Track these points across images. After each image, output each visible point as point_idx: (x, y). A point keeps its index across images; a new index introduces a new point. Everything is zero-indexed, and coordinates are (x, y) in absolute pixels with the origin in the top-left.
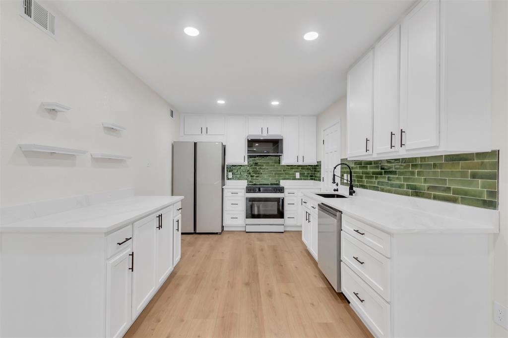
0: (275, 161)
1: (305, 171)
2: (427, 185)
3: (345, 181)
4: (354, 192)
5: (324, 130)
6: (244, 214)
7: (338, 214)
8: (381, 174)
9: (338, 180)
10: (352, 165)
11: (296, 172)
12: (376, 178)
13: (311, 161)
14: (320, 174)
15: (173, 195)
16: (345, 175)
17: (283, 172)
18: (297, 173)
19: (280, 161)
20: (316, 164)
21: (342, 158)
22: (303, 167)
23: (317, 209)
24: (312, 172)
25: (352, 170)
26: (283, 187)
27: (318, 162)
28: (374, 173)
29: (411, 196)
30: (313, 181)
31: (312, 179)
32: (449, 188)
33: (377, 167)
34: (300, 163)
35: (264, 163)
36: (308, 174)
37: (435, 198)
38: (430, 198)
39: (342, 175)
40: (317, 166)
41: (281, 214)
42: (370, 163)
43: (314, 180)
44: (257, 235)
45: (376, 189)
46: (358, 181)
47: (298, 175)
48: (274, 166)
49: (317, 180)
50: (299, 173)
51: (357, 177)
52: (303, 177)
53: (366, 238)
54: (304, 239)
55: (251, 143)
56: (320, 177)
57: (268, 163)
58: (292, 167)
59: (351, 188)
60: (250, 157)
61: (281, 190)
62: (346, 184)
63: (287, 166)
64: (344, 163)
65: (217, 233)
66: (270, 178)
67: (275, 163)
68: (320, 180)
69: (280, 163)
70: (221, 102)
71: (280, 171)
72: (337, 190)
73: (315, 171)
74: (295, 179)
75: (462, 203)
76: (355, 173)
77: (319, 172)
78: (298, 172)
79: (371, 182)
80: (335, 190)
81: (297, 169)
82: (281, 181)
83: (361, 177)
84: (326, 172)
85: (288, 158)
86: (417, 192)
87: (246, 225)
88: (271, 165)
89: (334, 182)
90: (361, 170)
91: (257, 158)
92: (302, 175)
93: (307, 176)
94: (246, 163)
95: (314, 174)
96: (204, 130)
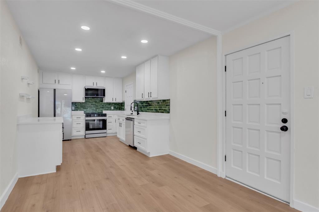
0: (100, 100)
2: (159, 109)
3: (136, 110)
4: (139, 113)
5: (126, 86)
6: (84, 129)
7: (133, 119)
8: (147, 106)
9: (133, 109)
10: (138, 103)
11: (112, 106)
13: (119, 101)
14: (124, 107)
16: (136, 107)
17: (104, 106)
19: (102, 100)
21: (134, 100)
22: (115, 104)
23: (125, 121)
24: (120, 106)
25: (138, 105)
26: (106, 114)
27: (123, 101)
28: (146, 106)
31: (120, 110)
34: (114, 102)
35: (94, 101)
36: (118, 107)
39: (134, 107)
40: (123, 103)
42: (144, 102)
45: (146, 111)
46: (140, 109)
47: (112, 108)
48: (99, 103)
49: (122, 110)
50: (113, 107)
51: (140, 107)
52: (116, 109)
53: (142, 124)
54: (118, 135)
55: (87, 90)
56: (124, 109)
57: (96, 101)
58: (110, 104)
59: (138, 112)
60: (85, 98)
61: (105, 115)
62: (136, 111)
63: (107, 103)
64: (135, 102)
66: (97, 110)
67: (100, 101)
68: (124, 110)
69: (102, 101)
70: (73, 68)
72: (132, 114)
73: (121, 106)
74: (111, 110)
76: (139, 106)
77: (123, 106)
79: (145, 109)
80: (131, 114)
81: (112, 104)
82: (103, 111)
83: (142, 108)
84: (127, 107)
85: (107, 99)
87: (86, 134)
89: (131, 110)
90: (141, 105)
91: (90, 99)
92: (115, 107)
93: (117, 109)
94: (84, 101)
95: (121, 107)
96: (57, 82)
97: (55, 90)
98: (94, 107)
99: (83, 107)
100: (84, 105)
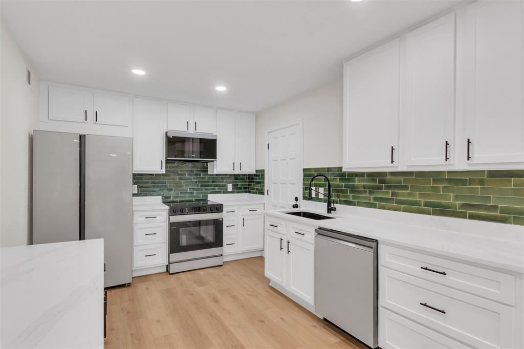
0: (201, 168)
1: (239, 182)
2: (458, 203)
4: (335, 209)
5: (269, 133)
6: (165, 247)
12: (371, 193)
13: (249, 169)
14: (264, 186)
15: (32, 244)
17: (211, 184)
18: (228, 185)
19: (207, 168)
20: (255, 173)
21: (304, 168)
22: (236, 177)
23: (310, 237)
24: (246, 183)
25: (332, 183)
26: (222, 205)
27: (256, 171)
28: (367, 187)
29: (433, 215)
30: (247, 194)
31: (246, 192)
32: (496, 207)
33: (374, 181)
34: (237, 172)
35: (187, 171)
36: (242, 185)
37: (472, 217)
38: (465, 217)
40: (258, 175)
41: (218, 241)
43: (250, 192)
44: (188, 274)
47: (230, 187)
48: (199, 175)
49: (255, 193)
50: (231, 185)
51: (337, 191)
52: (237, 189)
54: (268, 273)
55: (171, 141)
56: (262, 190)
57: (192, 171)
58: (224, 177)
59: (329, 205)
60: (167, 161)
61: (217, 208)
62: (317, 200)
65: (123, 286)
66: (195, 192)
67: (201, 171)
68: (263, 193)
69: (206, 171)
70: (139, 72)
71: (208, 182)
72: (298, 206)
73: (253, 182)
74: (226, 192)
75: (515, 223)
77: (260, 183)
78: (229, 183)
80: (294, 207)
81: (229, 178)
82: (209, 195)
85: (221, 166)
86: (443, 210)
87: (169, 263)
88: (196, 174)
90: (343, 183)
91: (176, 164)
92: (235, 186)
93: (241, 188)
94: (164, 171)
95: (249, 185)
96: (91, 116)
97: (82, 138)
98: (186, 186)
99: (158, 187)
100: (162, 180)
